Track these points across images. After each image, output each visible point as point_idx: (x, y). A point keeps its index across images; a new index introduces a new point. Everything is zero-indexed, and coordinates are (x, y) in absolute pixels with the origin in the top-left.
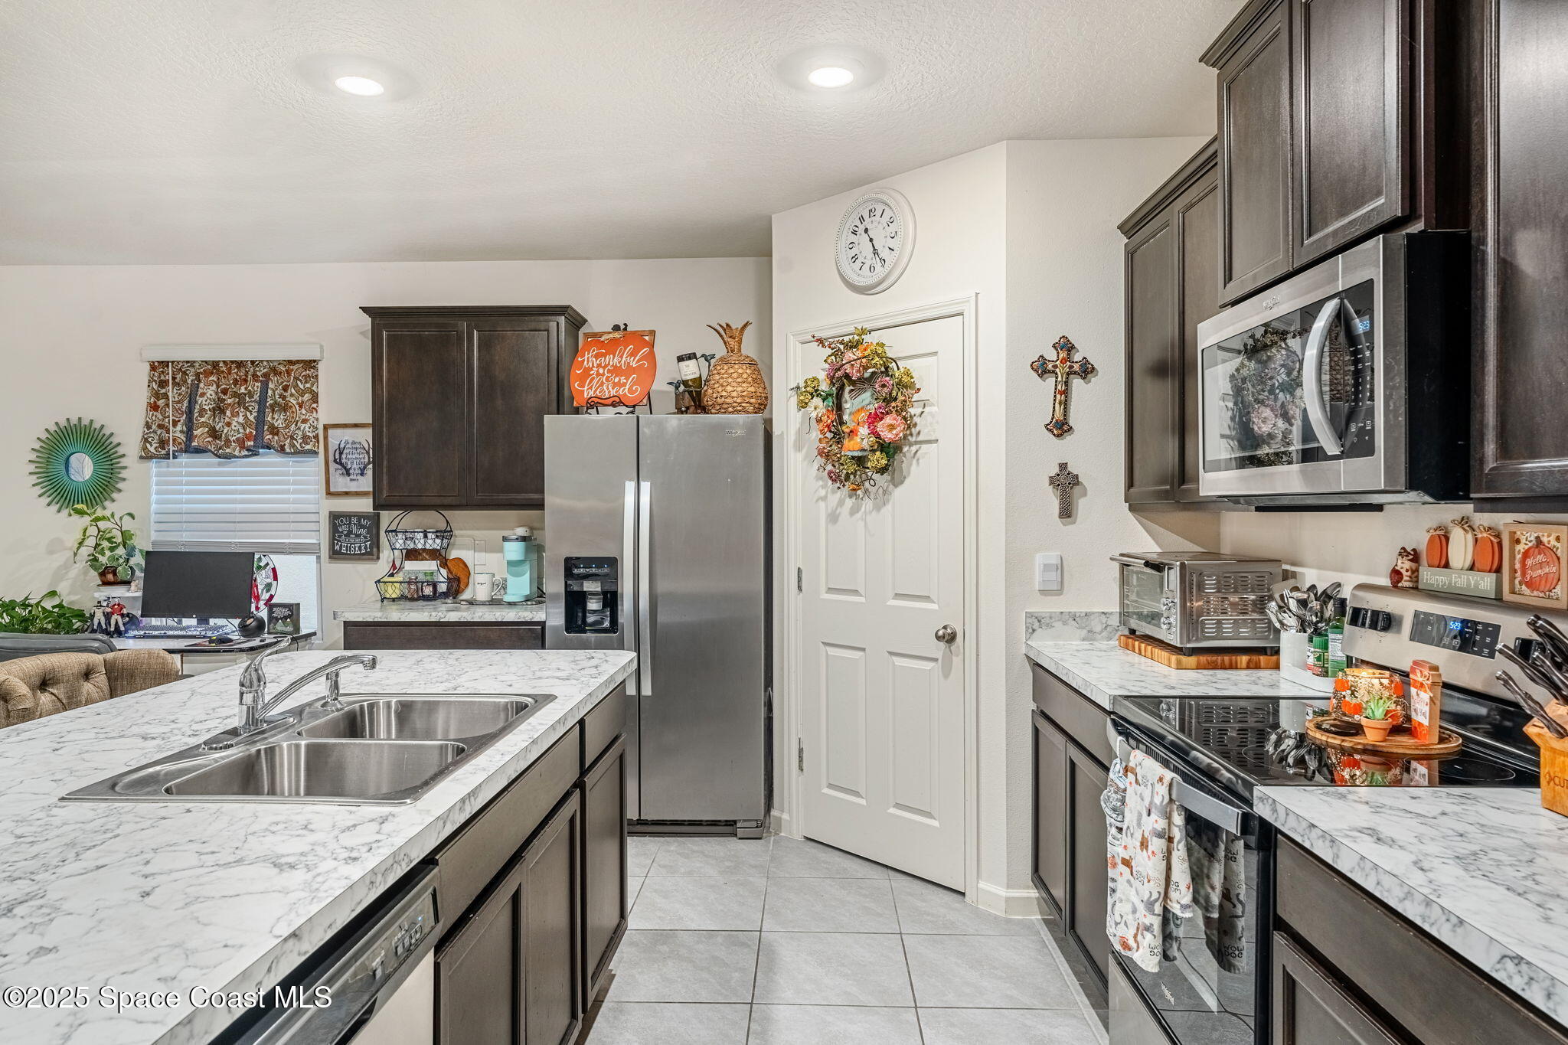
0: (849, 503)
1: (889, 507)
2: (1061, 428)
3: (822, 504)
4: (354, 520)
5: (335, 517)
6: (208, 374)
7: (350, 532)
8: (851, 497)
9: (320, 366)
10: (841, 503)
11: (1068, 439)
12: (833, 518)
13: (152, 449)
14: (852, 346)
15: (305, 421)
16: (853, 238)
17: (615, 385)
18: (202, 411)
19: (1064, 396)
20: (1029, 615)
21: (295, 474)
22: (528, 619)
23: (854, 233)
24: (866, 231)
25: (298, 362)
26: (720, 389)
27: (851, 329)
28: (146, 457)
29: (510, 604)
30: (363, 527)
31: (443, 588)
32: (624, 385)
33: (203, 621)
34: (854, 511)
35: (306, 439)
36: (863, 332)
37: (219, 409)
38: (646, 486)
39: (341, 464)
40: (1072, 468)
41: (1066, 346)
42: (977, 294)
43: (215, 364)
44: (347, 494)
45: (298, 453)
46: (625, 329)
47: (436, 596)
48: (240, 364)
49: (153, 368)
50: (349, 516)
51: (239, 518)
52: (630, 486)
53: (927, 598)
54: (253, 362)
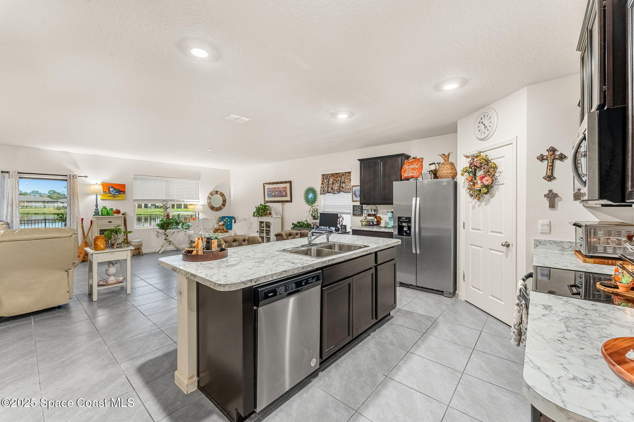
0: (478, 203)
1: (489, 204)
2: (550, 178)
3: (470, 204)
4: (358, 207)
5: (354, 206)
6: (331, 176)
7: (357, 210)
8: (478, 201)
9: (351, 173)
10: (476, 203)
11: (553, 182)
12: (473, 208)
13: (322, 192)
14: (477, 157)
15: (348, 185)
16: (479, 125)
17: (412, 173)
18: (330, 184)
19: (552, 167)
20: (535, 240)
21: (347, 197)
22: (390, 232)
23: (479, 123)
24: (482, 123)
25: (347, 172)
26: (441, 172)
27: (477, 152)
28: (321, 194)
29: (389, 228)
30: (359, 209)
31: (375, 223)
32: (414, 173)
33: (329, 228)
34: (479, 206)
35: (348, 189)
36: (481, 152)
37: (333, 184)
38: (418, 199)
39: (355, 194)
40: (554, 191)
41: (553, 150)
42: (517, 137)
43: (333, 174)
44: (356, 201)
45: (347, 192)
46: (416, 158)
47: (373, 225)
48: (337, 174)
49: (322, 176)
50: (356, 206)
51: (336, 206)
52: (414, 199)
53: (501, 233)
54: (339, 173)
